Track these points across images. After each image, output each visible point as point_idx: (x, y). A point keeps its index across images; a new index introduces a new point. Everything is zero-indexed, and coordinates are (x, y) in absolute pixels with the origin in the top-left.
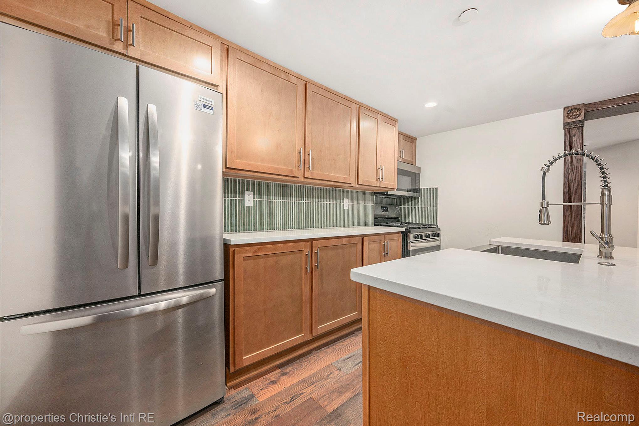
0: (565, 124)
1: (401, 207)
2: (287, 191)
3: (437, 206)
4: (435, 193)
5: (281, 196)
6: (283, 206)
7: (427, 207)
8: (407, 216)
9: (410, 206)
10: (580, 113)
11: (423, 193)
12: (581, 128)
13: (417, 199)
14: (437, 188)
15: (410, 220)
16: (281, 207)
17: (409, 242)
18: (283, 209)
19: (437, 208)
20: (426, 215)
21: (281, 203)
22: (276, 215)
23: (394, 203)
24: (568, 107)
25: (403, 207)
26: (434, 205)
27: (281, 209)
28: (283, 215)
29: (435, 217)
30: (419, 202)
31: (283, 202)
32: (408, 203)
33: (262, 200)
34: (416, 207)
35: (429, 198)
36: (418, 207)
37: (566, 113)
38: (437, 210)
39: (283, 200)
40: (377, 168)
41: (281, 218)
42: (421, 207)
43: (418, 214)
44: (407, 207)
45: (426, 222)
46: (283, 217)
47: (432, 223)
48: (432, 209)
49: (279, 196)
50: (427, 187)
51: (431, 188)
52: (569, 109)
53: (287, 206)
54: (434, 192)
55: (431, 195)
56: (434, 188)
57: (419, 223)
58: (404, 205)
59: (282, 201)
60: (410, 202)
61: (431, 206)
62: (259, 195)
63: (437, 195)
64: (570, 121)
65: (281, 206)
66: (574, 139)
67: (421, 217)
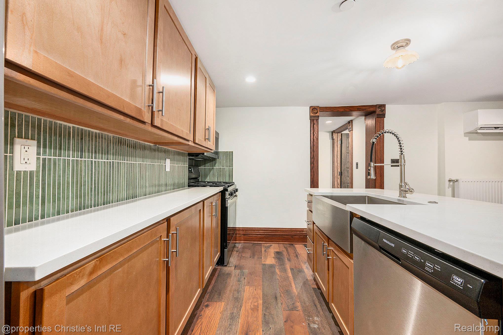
0: (311, 117)
1: (200, 167)
2: (102, 144)
3: (232, 167)
4: (231, 156)
5: (92, 153)
6: (95, 169)
7: (224, 167)
8: (206, 176)
9: (208, 167)
10: (317, 111)
11: (221, 155)
12: (317, 120)
13: (215, 160)
14: (232, 152)
15: (208, 179)
16: (92, 171)
17: (226, 199)
18: (95, 175)
19: (232, 168)
20: (223, 174)
21: (92, 163)
22: (84, 185)
23: (193, 165)
24: (312, 107)
25: (201, 167)
26: (230, 166)
27: (92, 174)
28: (95, 184)
29: (231, 176)
30: (216, 163)
31: (95, 162)
32: (206, 164)
33: (57, 158)
34: (214, 167)
35: (226, 160)
36: (216, 167)
37: (311, 110)
38: (232, 170)
39: (95, 158)
40: (206, 128)
41: (91, 188)
42: (218, 167)
43: (216, 174)
44: (205, 167)
45: (223, 180)
46: (95, 187)
47: (228, 181)
48: (228, 169)
49: (89, 152)
50: (224, 151)
51: (227, 152)
52: (313, 108)
53: (102, 169)
54: (229, 155)
55: (227, 158)
56: (230, 152)
57: (217, 181)
58: (202, 166)
59: (94, 160)
60: (208, 163)
61: (227, 167)
62: (50, 148)
63: (232, 158)
64: (313, 115)
65: (92, 168)
66: (315, 126)
67: (219, 176)
